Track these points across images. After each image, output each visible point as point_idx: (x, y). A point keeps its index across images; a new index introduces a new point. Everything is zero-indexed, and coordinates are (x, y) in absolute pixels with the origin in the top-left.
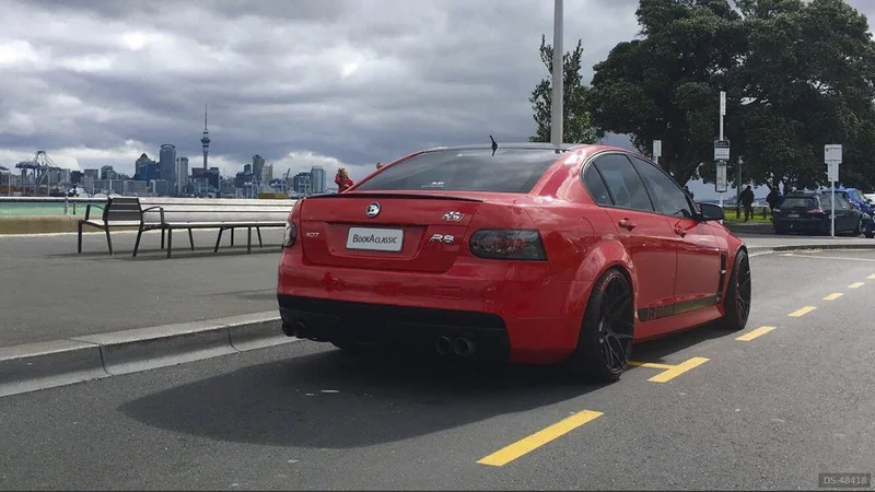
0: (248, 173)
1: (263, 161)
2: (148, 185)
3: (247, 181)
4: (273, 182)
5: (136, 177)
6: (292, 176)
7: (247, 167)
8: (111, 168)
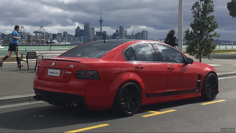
0: (117, 33)
1: (123, 29)
2: (80, 39)
3: (117, 37)
4: (127, 37)
5: (76, 36)
6: (134, 34)
7: (117, 31)
8: (66, 32)
